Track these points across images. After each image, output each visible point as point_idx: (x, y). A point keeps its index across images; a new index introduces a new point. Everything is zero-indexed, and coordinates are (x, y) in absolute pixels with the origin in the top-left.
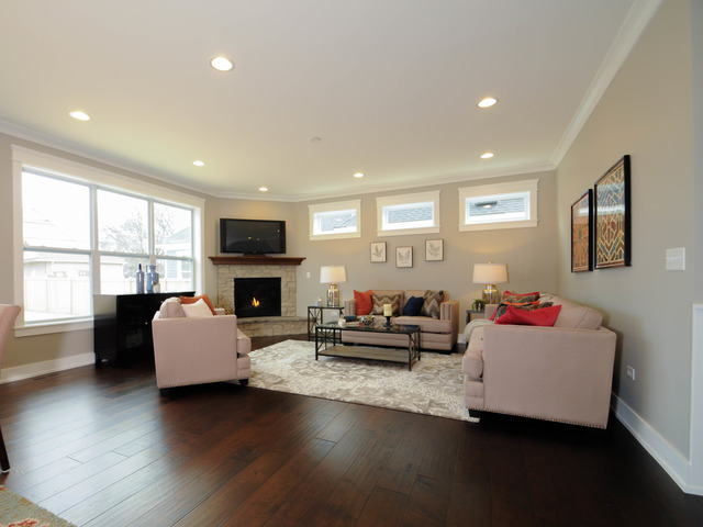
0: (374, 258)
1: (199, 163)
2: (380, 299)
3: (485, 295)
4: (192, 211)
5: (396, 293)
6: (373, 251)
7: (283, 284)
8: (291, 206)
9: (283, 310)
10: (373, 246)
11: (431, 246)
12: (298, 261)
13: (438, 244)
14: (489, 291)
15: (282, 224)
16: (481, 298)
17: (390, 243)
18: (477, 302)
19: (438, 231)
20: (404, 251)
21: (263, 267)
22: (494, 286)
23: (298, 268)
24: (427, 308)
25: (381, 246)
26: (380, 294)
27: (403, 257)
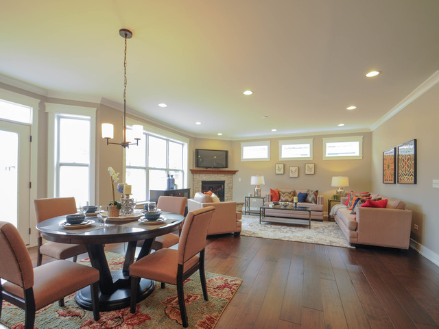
0: (277, 172)
1: (198, 123)
2: (284, 194)
3: (337, 193)
4: (183, 145)
5: (291, 190)
6: (277, 168)
7: (226, 184)
8: (231, 142)
9: (225, 198)
10: (277, 165)
11: (308, 167)
12: (234, 172)
13: (312, 166)
14: (339, 190)
15: (227, 152)
16: (335, 194)
17: (287, 164)
18: (334, 196)
19: (312, 159)
20: (293, 169)
21: (216, 175)
22: (342, 188)
23: (234, 176)
24: (310, 198)
25: (281, 166)
26: (284, 191)
27: (293, 172)
